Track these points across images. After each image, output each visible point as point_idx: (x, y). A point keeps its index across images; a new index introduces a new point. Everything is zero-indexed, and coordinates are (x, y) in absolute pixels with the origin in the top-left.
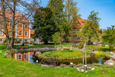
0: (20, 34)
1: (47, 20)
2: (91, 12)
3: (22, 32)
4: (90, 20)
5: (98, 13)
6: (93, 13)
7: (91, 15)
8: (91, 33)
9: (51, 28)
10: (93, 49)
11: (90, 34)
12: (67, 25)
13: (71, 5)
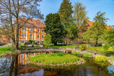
0: (38, 37)
1: (54, 24)
2: (97, 13)
3: (39, 36)
4: (96, 21)
5: (104, 13)
6: (99, 14)
7: (97, 16)
8: (98, 35)
9: (58, 31)
10: (95, 52)
11: (96, 36)
12: (75, 28)
13: (80, 10)
